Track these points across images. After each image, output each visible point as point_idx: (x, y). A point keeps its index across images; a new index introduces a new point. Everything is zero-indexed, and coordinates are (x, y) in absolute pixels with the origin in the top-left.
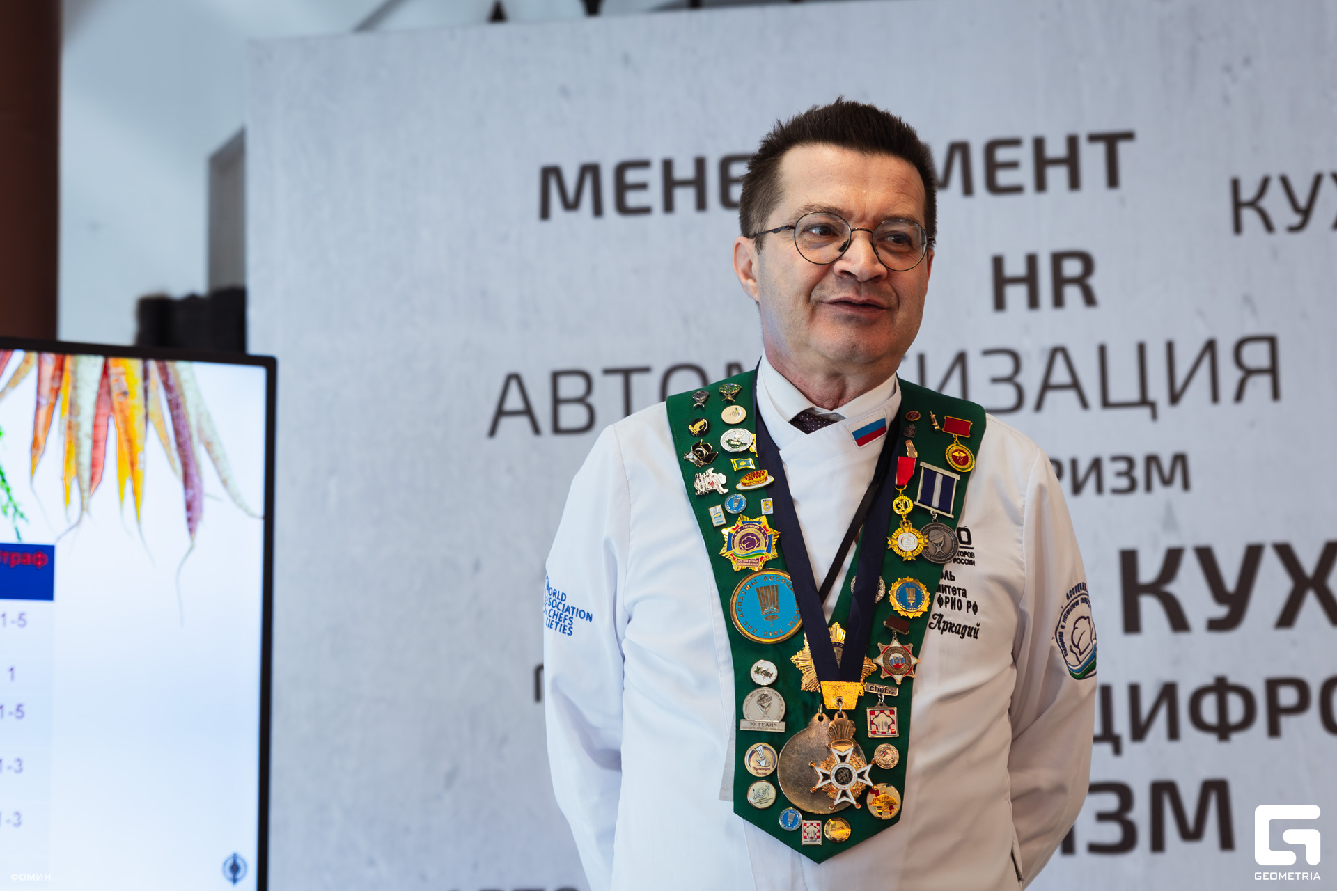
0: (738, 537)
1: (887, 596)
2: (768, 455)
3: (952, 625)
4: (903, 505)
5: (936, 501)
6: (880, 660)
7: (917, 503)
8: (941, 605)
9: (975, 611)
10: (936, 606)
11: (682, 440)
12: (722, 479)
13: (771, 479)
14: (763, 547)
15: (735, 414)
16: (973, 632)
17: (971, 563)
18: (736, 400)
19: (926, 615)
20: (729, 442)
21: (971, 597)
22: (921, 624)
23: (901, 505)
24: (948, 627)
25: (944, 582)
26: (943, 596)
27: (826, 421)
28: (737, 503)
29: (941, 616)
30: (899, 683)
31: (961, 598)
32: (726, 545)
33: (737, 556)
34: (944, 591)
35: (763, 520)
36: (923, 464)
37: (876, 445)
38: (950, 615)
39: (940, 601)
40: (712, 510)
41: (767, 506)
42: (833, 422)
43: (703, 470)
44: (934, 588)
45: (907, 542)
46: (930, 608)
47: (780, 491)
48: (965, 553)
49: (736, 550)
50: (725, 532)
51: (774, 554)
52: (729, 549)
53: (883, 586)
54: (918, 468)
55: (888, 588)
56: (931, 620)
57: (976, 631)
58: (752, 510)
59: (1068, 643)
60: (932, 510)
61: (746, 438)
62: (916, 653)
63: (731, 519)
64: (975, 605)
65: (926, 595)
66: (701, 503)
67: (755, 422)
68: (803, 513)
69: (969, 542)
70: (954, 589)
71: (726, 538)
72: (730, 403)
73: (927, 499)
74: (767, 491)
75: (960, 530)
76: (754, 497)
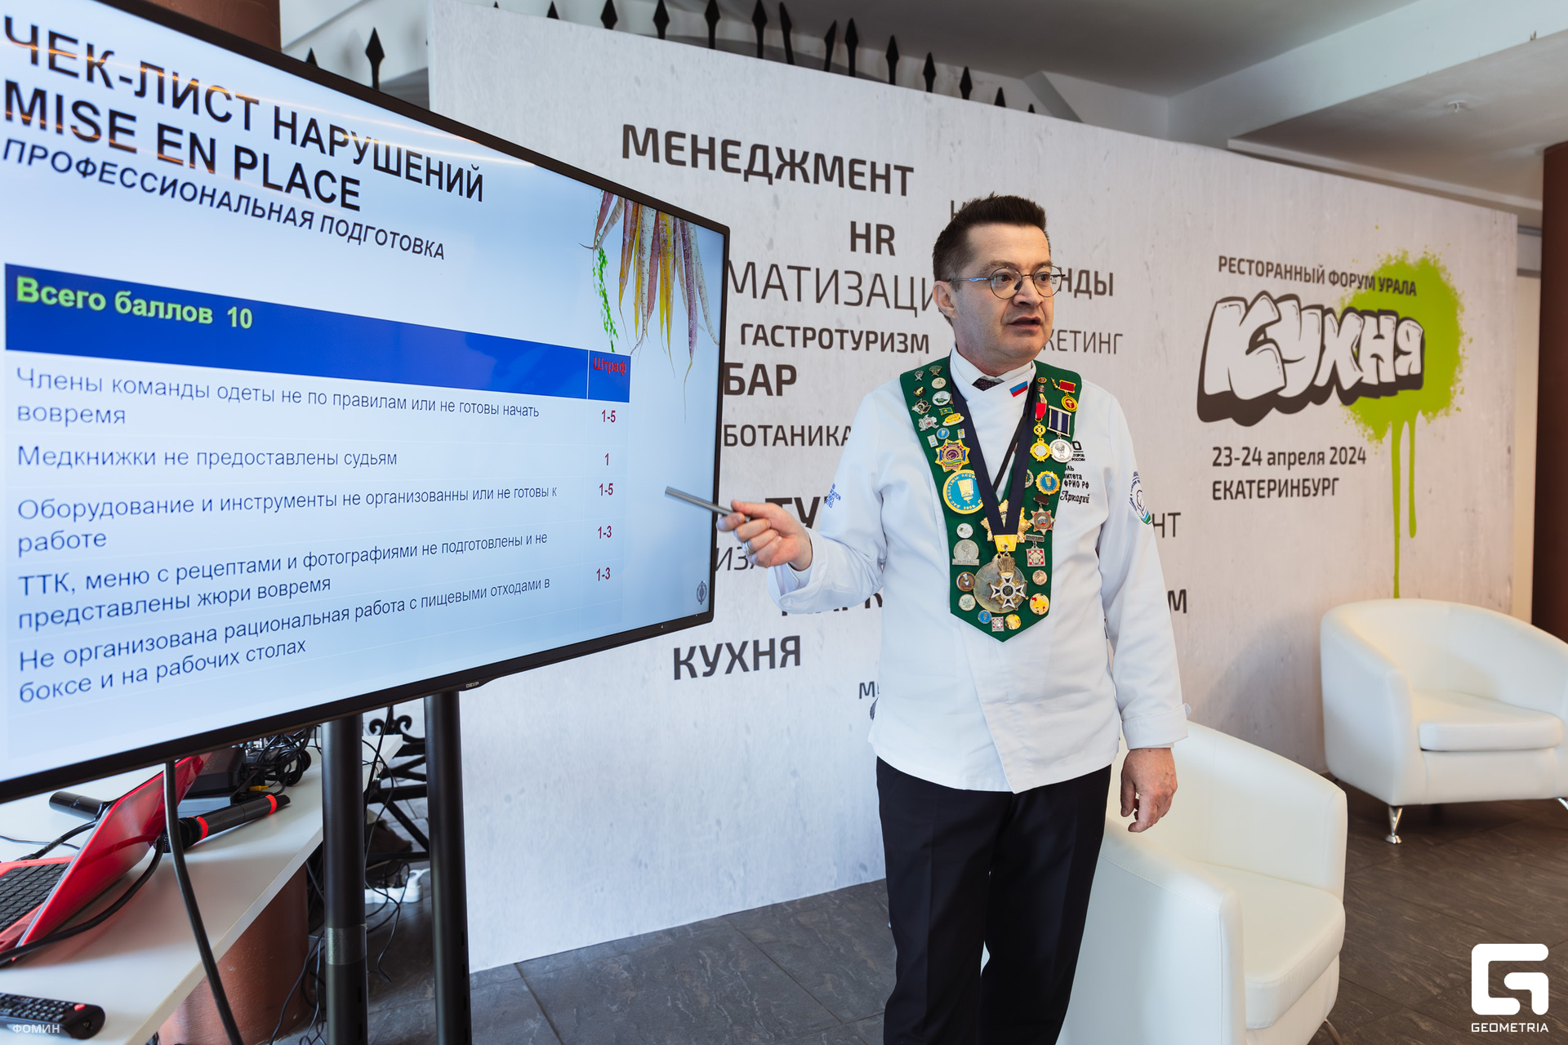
0: (946, 452)
1: (1035, 483)
2: (959, 403)
3: (1074, 497)
4: (1040, 429)
5: (1060, 427)
6: (1032, 521)
7: (1048, 428)
8: (1066, 485)
9: (1087, 487)
10: (1064, 488)
11: (910, 400)
12: (934, 420)
13: (962, 418)
14: (960, 457)
15: (939, 383)
16: (1085, 500)
17: (1083, 460)
18: (940, 375)
19: (1058, 493)
20: (937, 400)
21: (1085, 479)
22: (1056, 496)
23: (1039, 430)
24: (1072, 498)
25: (1067, 472)
26: (1068, 480)
27: (992, 384)
28: (943, 432)
29: (1067, 492)
30: (1044, 534)
31: (1079, 480)
32: (939, 457)
33: (944, 462)
34: (1068, 477)
35: (960, 442)
36: (1050, 407)
37: (1023, 396)
38: (1072, 491)
39: (1066, 484)
40: (929, 438)
41: (961, 434)
42: (998, 384)
43: (922, 416)
44: (1061, 476)
45: (1039, 451)
46: (1060, 488)
47: (968, 424)
48: (1078, 455)
49: (945, 459)
50: (938, 450)
51: (967, 461)
52: (941, 459)
53: (1032, 477)
54: (1048, 410)
55: (1035, 478)
56: (1061, 495)
57: (1088, 499)
58: (953, 437)
59: (1136, 504)
60: (1058, 432)
61: (947, 396)
62: (1053, 515)
63: (941, 442)
64: (1087, 483)
65: (1058, 480)
66: (923, 436)
67: (951, 387)
68: (982, 437)
69: (1080, 449)
70: (1074, 476)
71: (938, 453)
72: (936, 377)
73: (1055, 426)
74: (961, 425)
75: (1074, 443)
76: (953, 429)
